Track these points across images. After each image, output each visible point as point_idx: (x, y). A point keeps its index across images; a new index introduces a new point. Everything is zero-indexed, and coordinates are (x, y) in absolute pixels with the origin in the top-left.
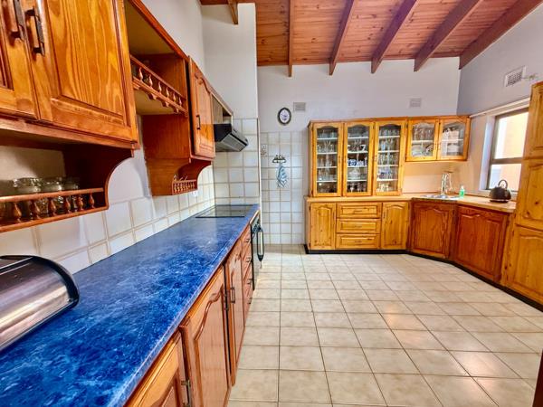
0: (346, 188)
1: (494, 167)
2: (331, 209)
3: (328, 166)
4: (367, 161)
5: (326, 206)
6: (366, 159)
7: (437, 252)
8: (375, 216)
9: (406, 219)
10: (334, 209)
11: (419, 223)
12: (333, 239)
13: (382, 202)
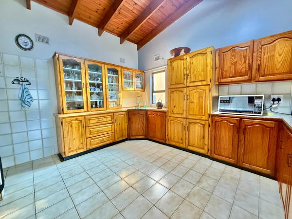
0: (90, 106)
1: (154, 94)
2: (81, 121)
3: (74, 90)
4: (102, 88)
5: (77, 119)
6: (101, 87)
7: (141, 136)
8: (111, 122)
9: (126, 121)
10: (83, 121)
11: (132, 122)
12: (84, 143)
13: (114, 113)
